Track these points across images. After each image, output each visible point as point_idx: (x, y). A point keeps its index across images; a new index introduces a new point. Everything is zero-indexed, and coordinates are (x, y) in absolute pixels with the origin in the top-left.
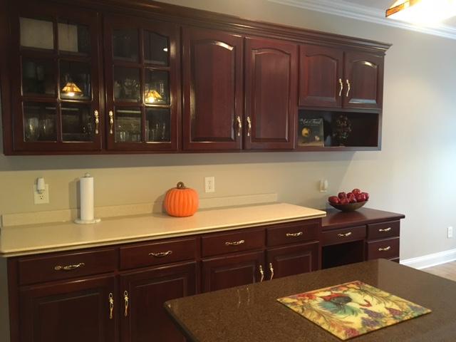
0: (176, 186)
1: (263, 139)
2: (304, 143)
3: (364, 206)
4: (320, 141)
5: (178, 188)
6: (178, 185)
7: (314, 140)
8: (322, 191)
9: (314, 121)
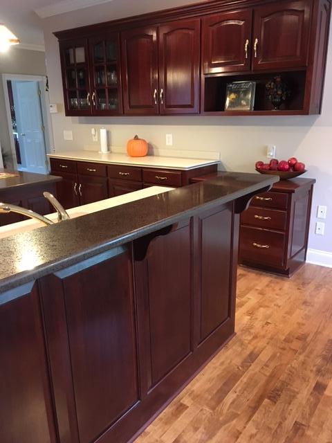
0: (134, 138)
4: (246, 105)
7: (240, 104)
9: (243, 86)
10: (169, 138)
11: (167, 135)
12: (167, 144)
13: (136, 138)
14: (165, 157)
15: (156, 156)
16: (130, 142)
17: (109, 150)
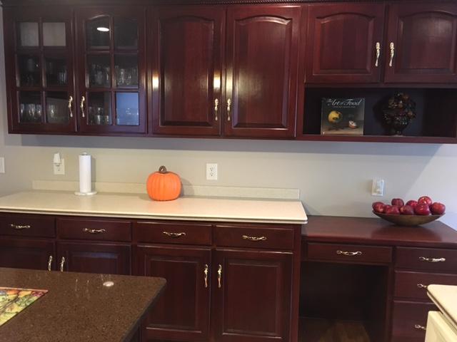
0: (158, 170)
1: (249, 124)
2: (330, 129)
3: (438, 220)
4: (357, 127)
5: (160, 172)
6: (160, 170)
7: (347, 126)
8: (374, 194)
9: (350, 102)
10: (211, 169)
11: (209, 166)
12: (209, 177)
13: (163, 170)
14: (205, 197)
15: (189, 196)
16: (152, 176)
17: (93, 189)
